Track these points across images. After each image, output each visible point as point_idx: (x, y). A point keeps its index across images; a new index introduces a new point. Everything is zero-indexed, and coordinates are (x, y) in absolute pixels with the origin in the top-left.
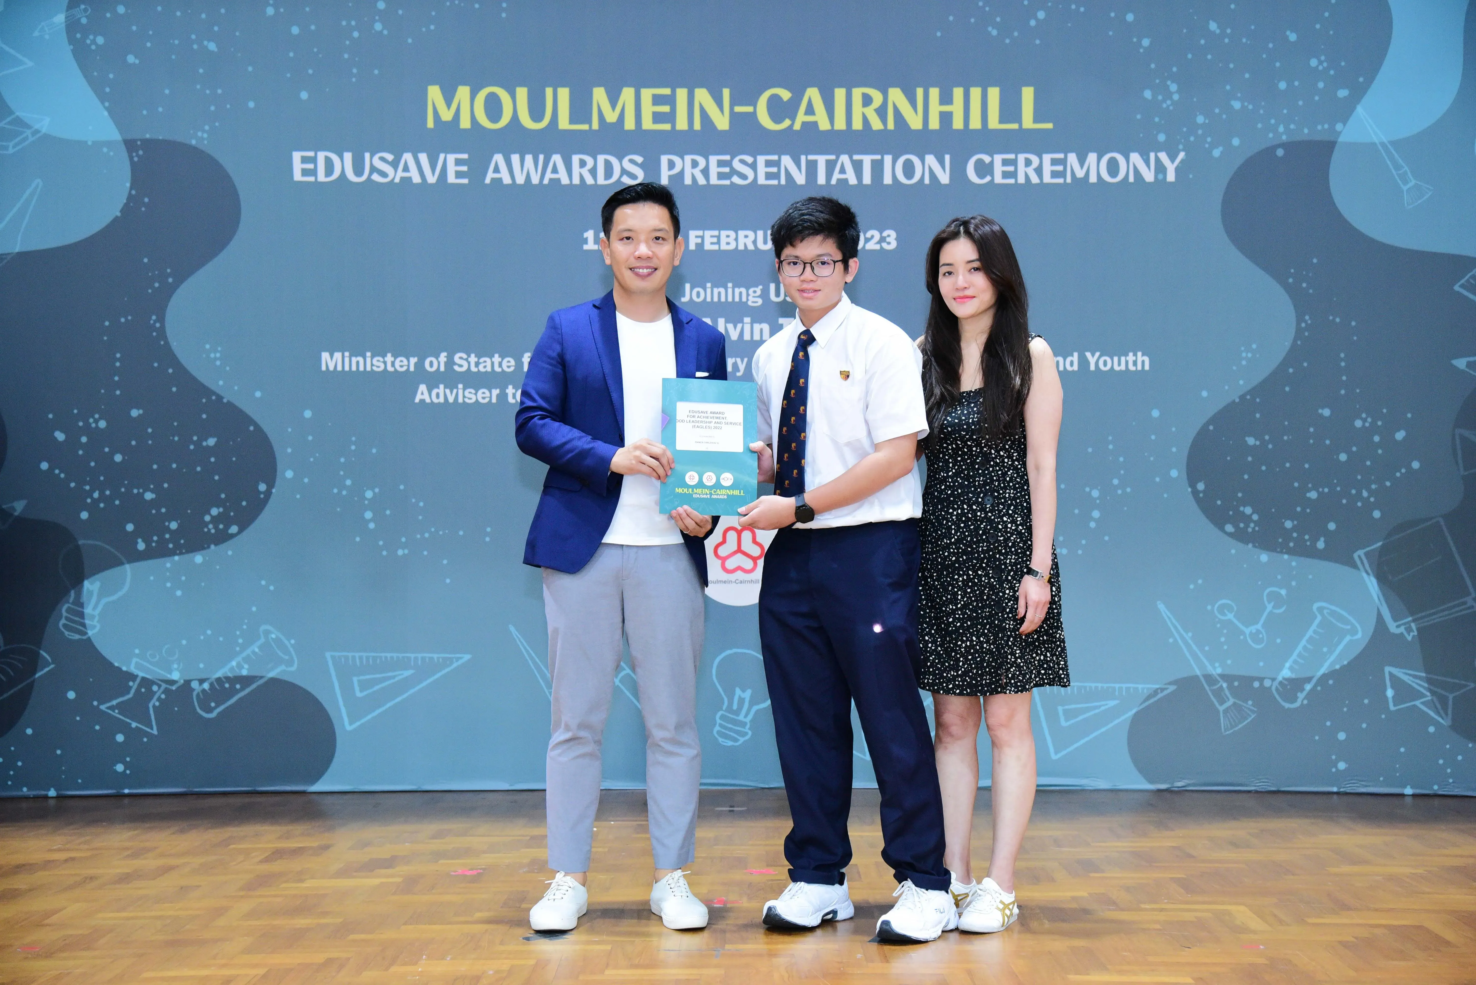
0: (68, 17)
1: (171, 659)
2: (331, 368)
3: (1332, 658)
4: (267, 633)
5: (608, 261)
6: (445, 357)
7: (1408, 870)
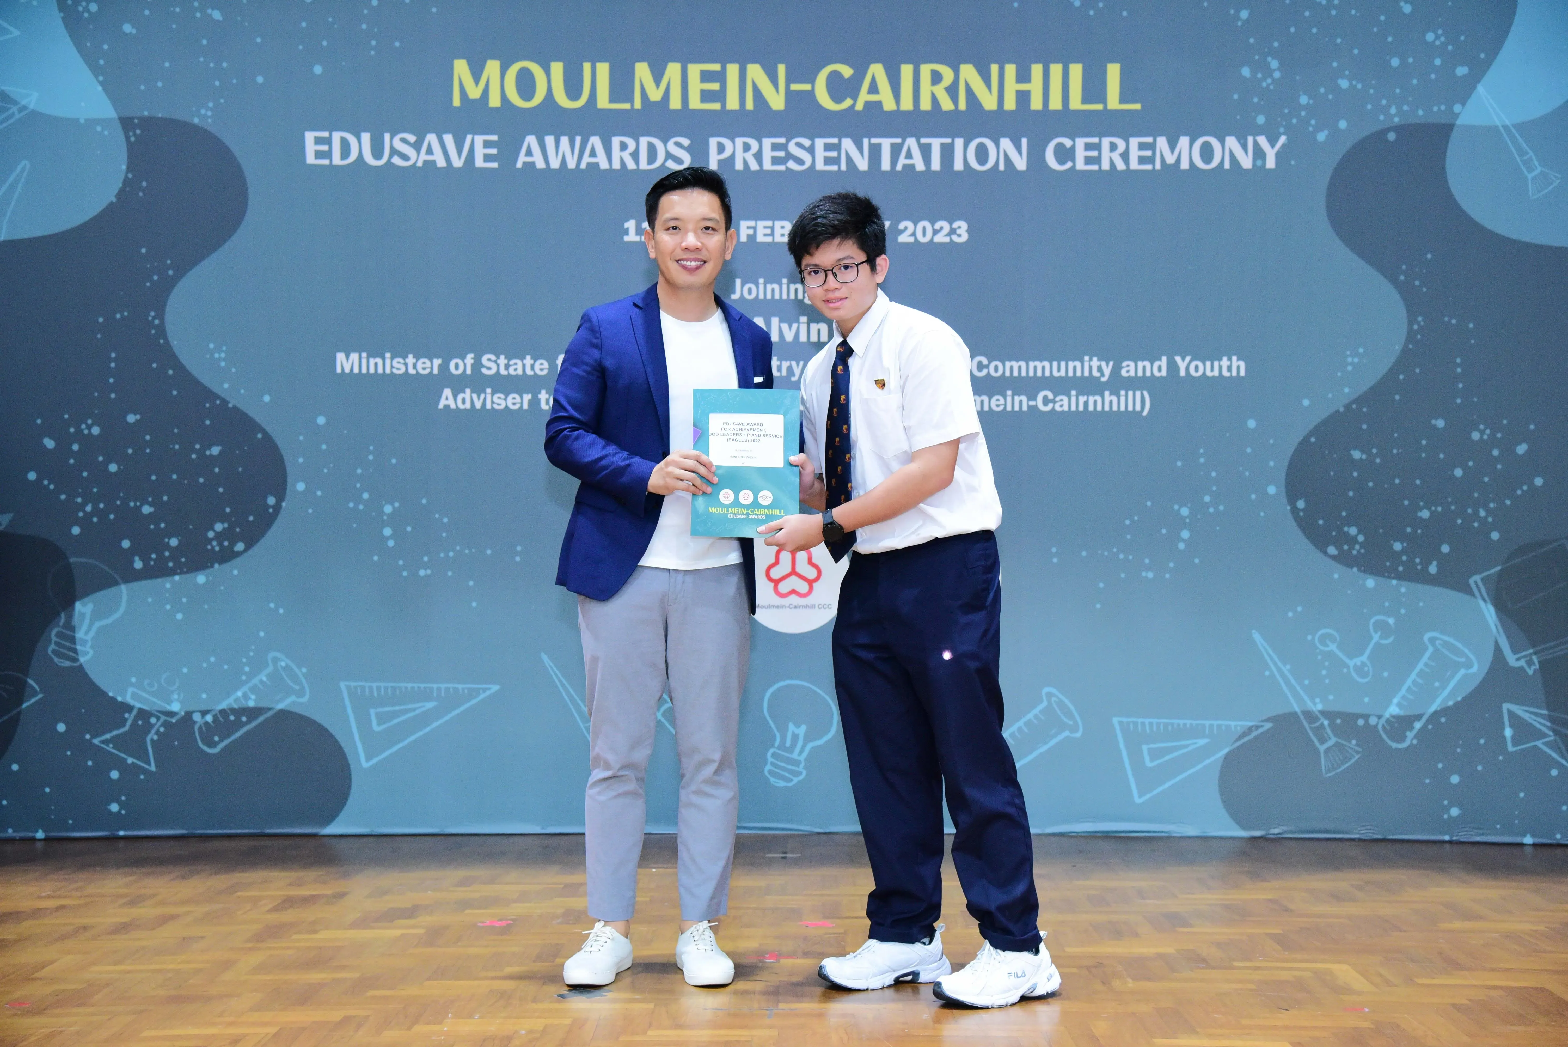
1: (171, 688)
2: (347, 370)
3: (1445, 693)
4: (276, 660)
5: (652, 255)
6: (472, 358)
7: (1527, 927)
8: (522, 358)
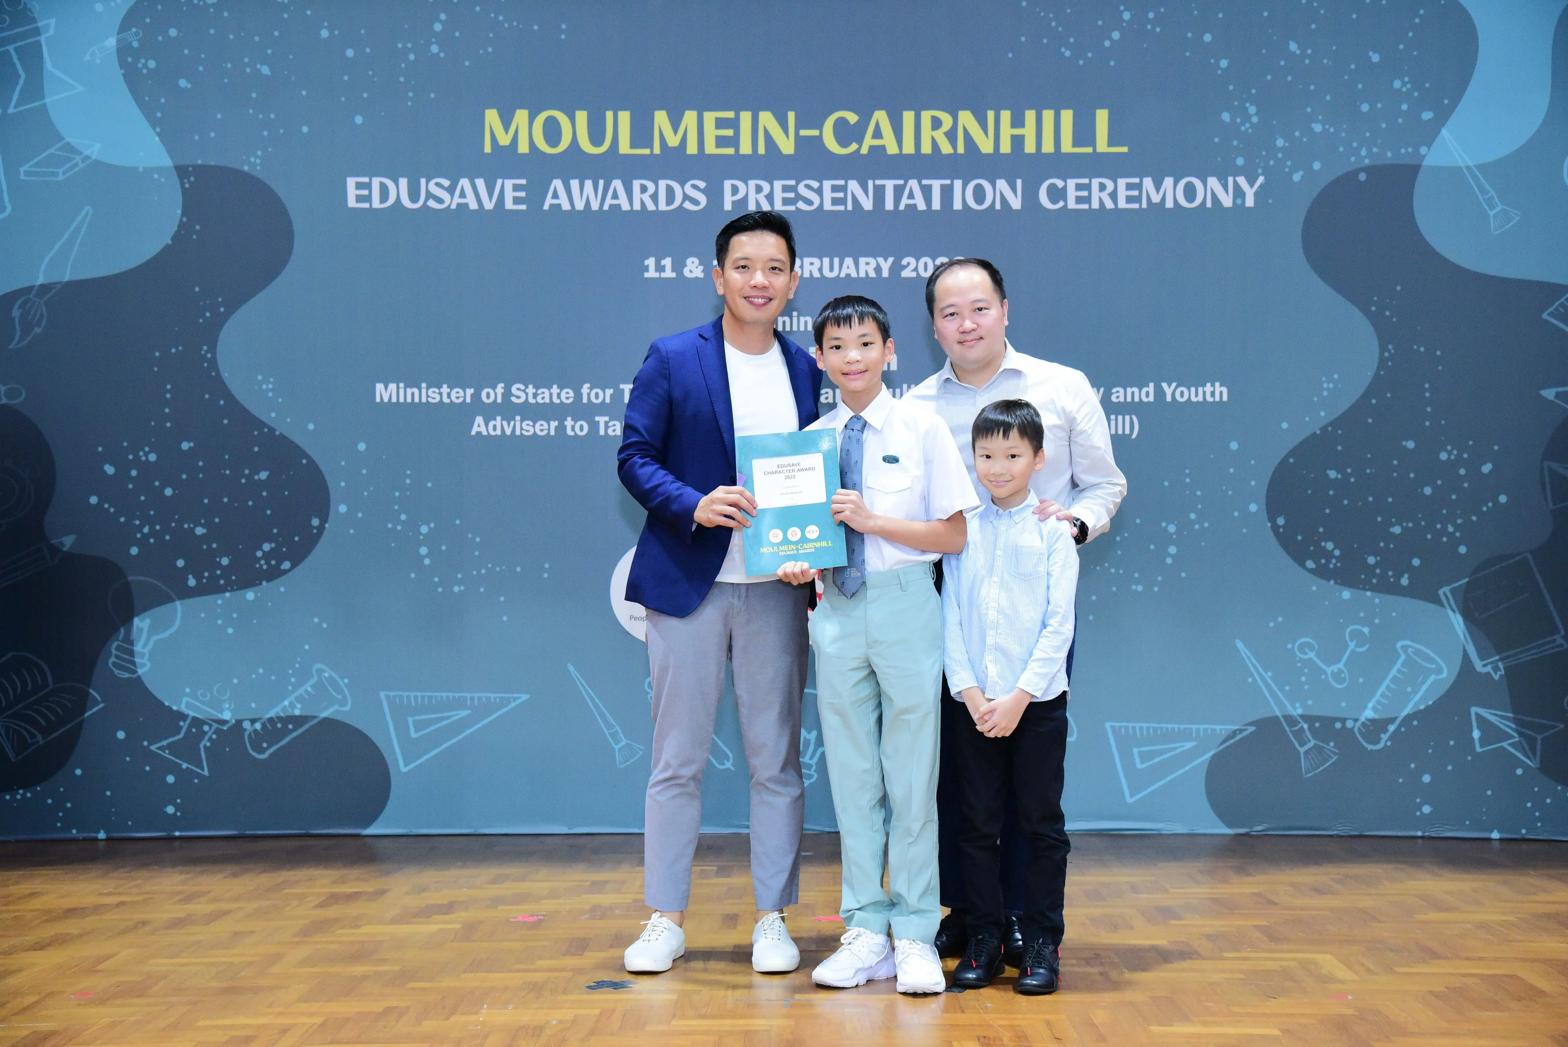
0: (119, 40)
1: (222, 698)
2: (386, 400)
3: (1417, 698)
4: (320, 672)
5: (721, 291)
6: (502, 388)
7: (1498, 917)
8: (549, 388)
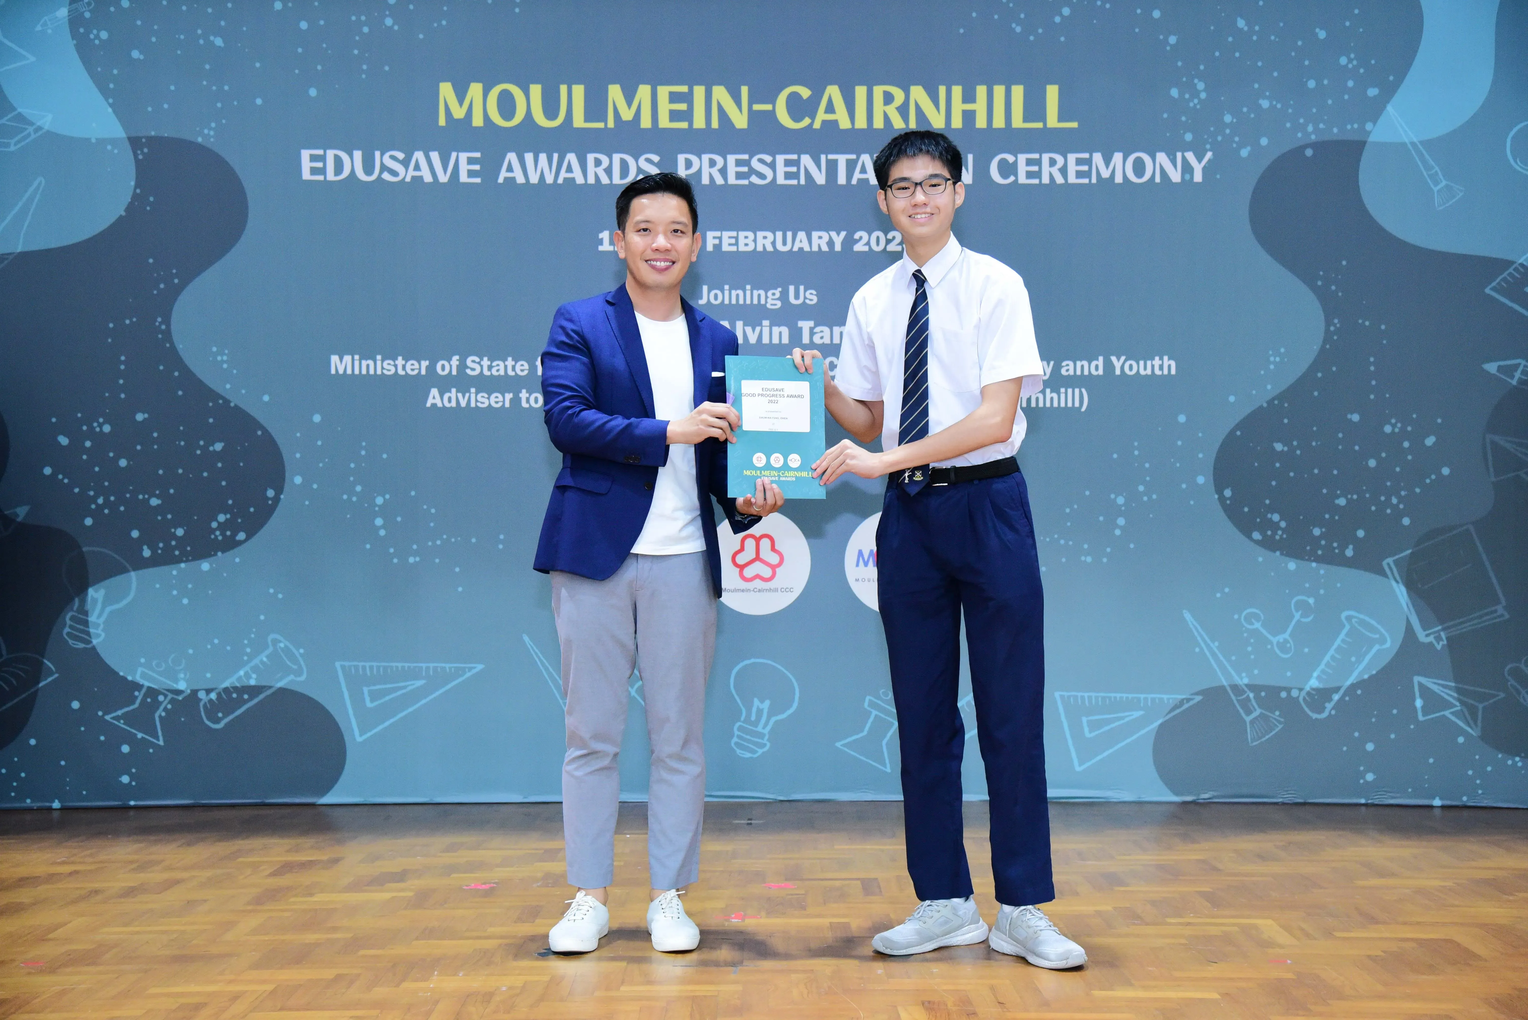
0: (72, 11)
1: (177, 668)
2: (341, 372)
3: (1361, 667)
4: (275, 642)
5: (623, 259)
6: (457, 360)
7: (1437, 883)
8: (504, 360)
